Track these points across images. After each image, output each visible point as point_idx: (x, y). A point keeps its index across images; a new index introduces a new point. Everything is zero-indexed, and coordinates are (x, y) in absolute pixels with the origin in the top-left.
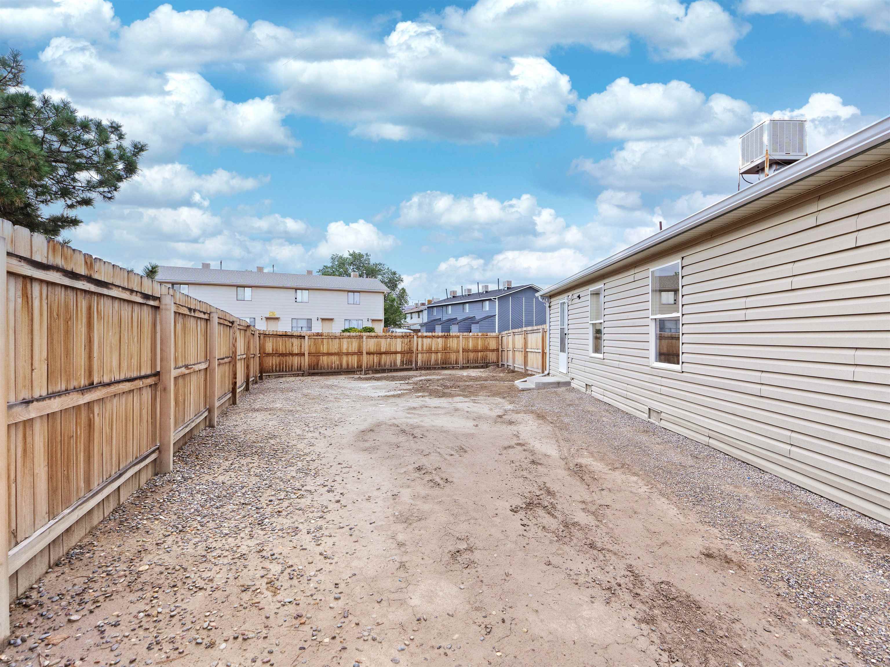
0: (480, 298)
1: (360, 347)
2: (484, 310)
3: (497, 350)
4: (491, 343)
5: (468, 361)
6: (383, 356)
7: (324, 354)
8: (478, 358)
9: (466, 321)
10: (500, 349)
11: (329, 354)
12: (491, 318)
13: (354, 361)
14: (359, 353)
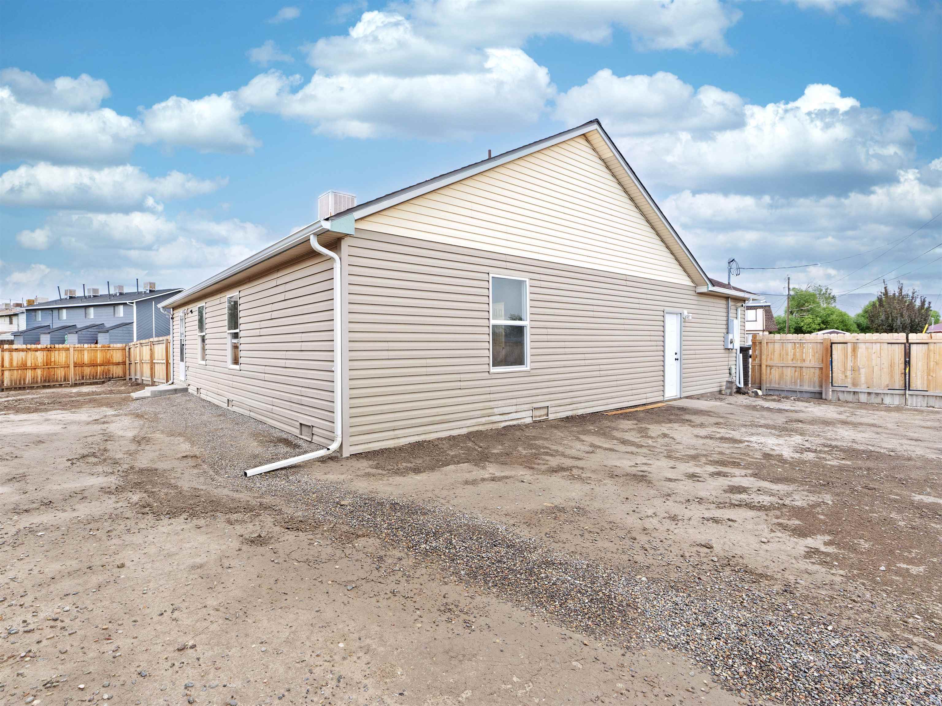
0: (111, 301)
2: (116, 315)
3: (124, 363)
4: (114, 355)
5: (83, 377)
8: (97, 373)
9: (90, 330)
10: (127, 362)
12: (127, 326)
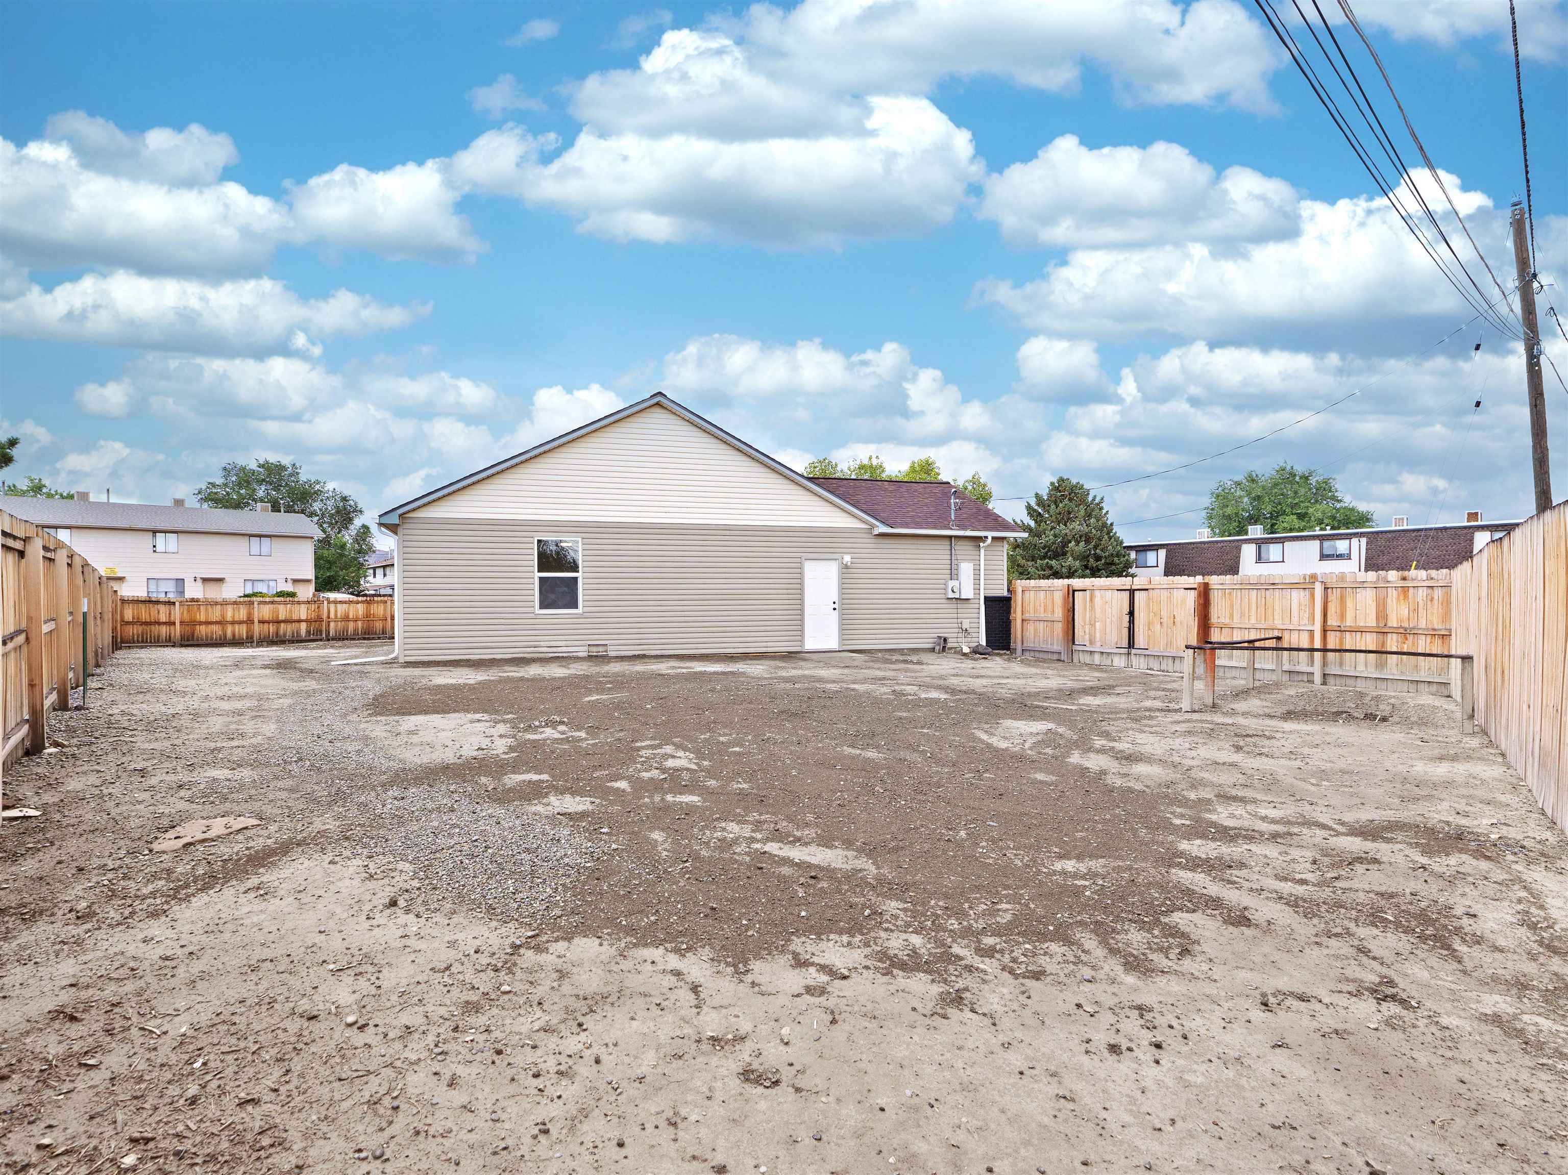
1: (250, 615)
6: (282, 625)
7: (201, 623)
11: (208, 623)
13: (242, 630)
14: (249, 621)
